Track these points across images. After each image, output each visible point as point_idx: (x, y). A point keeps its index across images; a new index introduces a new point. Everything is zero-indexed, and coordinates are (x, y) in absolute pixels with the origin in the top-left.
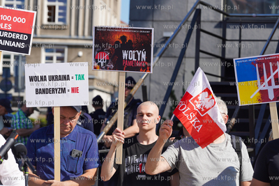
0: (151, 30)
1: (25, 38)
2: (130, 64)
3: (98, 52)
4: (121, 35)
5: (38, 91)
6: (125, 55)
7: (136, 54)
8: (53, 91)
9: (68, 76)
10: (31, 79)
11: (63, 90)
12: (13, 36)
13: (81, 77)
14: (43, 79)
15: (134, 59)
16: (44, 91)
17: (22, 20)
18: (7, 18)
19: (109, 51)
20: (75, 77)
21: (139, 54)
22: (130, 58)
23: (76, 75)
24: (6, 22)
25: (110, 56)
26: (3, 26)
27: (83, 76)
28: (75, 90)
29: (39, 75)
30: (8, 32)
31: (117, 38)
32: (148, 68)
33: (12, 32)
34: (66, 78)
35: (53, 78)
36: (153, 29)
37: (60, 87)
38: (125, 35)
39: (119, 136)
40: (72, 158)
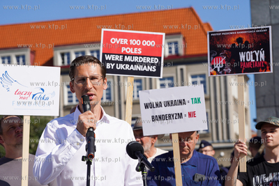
0: (268, 29)
1: (156, 61)
2: (249, 66)
3: (214, 57)
4: (237, 37)
5: (154, 118)
6: (242, 56)
7: (254, 55)
8: (170, 116)
9: (184, 100)
10: (147, 106)
11: (180, 116)
12: (144, 60)
13: (197, 101)
14: (159, 105)
15: (253, 61)
16: (161, 118)
17: (151, 43)
18: (136, 42)
19: (225, 55)
20: (191, 101)
21: (257, 54)
22: (247, 60)
23: (192, 99)
24: (136, 46)
25: (226, 60)
26: (133, 51)
27: (199, 99)
28: (192, 115)
29: (154, 101)
30: (138, 56)
31: (233, 40)
32: (268, 68)
33: (143, 57)
34: (182, 102)
35: (168, 104)
36: (270, 27)
37: (177, 113)
38: (241, 37)
39: (242, 146)
40: (195, 183)
